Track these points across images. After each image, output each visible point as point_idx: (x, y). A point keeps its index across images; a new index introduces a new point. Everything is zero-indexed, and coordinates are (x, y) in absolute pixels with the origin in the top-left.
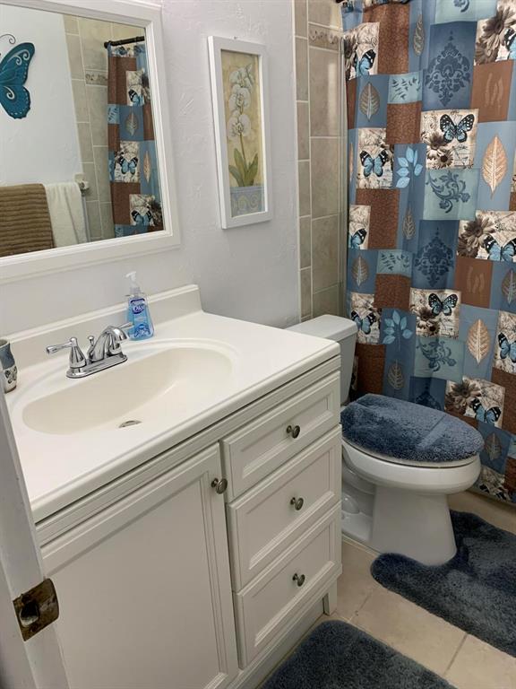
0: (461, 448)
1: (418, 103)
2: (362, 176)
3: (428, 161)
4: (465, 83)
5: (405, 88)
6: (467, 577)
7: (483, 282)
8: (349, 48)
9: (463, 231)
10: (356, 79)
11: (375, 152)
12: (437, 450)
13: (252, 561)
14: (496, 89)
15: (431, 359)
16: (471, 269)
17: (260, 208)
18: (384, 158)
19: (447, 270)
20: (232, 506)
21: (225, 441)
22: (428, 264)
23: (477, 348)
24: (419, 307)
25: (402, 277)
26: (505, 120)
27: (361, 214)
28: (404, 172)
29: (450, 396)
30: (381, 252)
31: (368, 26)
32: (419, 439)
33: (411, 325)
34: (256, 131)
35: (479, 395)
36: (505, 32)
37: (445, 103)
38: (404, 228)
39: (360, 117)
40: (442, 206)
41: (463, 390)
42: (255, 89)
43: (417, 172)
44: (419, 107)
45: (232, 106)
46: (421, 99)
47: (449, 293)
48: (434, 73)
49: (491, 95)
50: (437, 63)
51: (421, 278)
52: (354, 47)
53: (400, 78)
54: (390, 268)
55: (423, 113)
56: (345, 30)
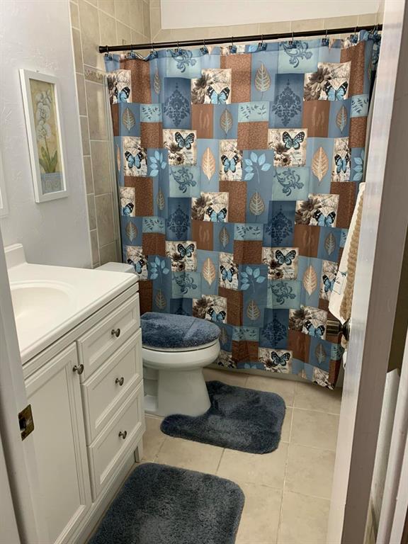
0: (209, 335)
1: (160, 123)
2: (127, 168)
3: (170, 160)
4: (187, 114)
5: (151, 113)
6: (219, 417)
7: (208, 235)
8: (111, 83)
9: (194, 204)
10: (117, 104)
11: (135, 153)
12: (195, 338)
13: (97, 422)
14: (205, 120)
15: (182, 286)
16: (201, 227)
17: (60, 189)
18: (141, 156)
19: (187, 229)
20: (84, 384)
21: (79, 340)
22: (175, 225)
23: (209, 276)
24: (172, 253)
25: (159, 235)
26: (212, 138)
27: (128, 194)
28: (154, 166)
29: (195, 308)
30: (144, 218)
31: (123, 71)
32: (184, 335)
33: (168, 266)
34: (55, 135)
35: (212, 305)
36: (207, 88)
37: (177, 125)
38: (157, 202)
39: (123, 129)
40: (181, 189)
41: (202, 303)
42: (52, 106)
43: (164, 166)
44: (161, 126)
45: (38, 117)
46: (161, 121)
47: (189, 243)
48: (168, 106)
49: (203, 123)
50: (170, 101)
51: (171, 234)
52: (115, 83)
53: (147, 106)
54: (151, 229)
55: (164, 130)
56: (107, 71)
